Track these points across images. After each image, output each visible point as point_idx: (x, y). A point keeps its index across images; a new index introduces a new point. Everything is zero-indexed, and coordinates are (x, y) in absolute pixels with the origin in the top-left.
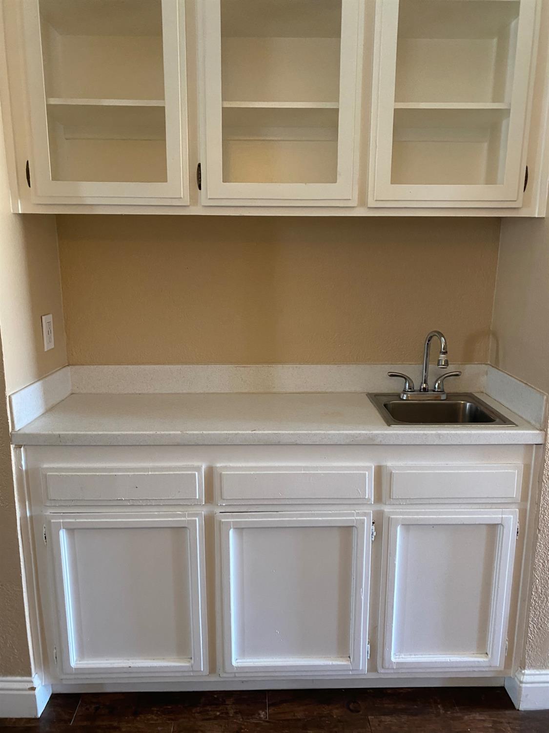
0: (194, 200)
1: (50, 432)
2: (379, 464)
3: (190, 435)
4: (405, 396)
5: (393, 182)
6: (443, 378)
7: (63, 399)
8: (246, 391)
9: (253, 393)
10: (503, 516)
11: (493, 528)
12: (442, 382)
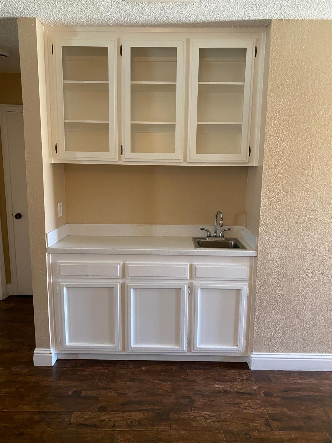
0: (120, 159)
1: (62, 248)
2: (191, 263)
3: (116, 250)
4: (207, 238)
5: (197, 153)
6: (224, 231)
7: (65, 237)
8: (141, 236)
9: (144, 237)
10: (242, 286)
11: (238, 291)
12: (223, 233)
